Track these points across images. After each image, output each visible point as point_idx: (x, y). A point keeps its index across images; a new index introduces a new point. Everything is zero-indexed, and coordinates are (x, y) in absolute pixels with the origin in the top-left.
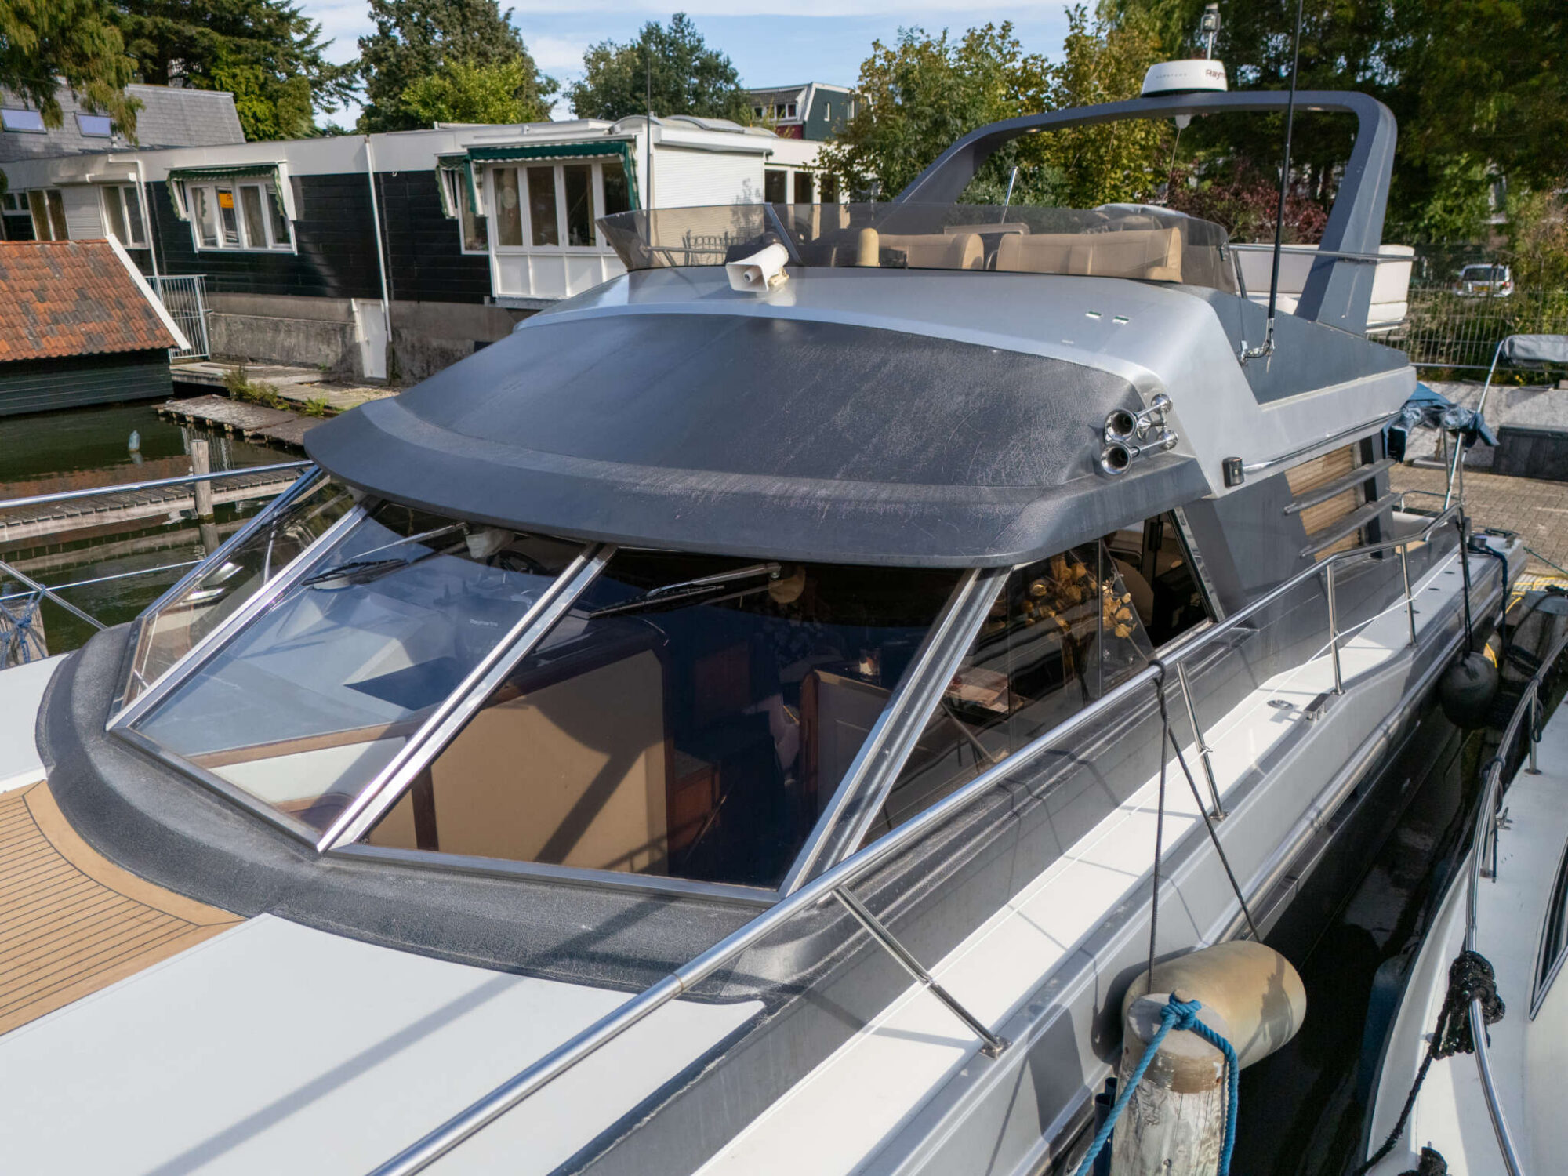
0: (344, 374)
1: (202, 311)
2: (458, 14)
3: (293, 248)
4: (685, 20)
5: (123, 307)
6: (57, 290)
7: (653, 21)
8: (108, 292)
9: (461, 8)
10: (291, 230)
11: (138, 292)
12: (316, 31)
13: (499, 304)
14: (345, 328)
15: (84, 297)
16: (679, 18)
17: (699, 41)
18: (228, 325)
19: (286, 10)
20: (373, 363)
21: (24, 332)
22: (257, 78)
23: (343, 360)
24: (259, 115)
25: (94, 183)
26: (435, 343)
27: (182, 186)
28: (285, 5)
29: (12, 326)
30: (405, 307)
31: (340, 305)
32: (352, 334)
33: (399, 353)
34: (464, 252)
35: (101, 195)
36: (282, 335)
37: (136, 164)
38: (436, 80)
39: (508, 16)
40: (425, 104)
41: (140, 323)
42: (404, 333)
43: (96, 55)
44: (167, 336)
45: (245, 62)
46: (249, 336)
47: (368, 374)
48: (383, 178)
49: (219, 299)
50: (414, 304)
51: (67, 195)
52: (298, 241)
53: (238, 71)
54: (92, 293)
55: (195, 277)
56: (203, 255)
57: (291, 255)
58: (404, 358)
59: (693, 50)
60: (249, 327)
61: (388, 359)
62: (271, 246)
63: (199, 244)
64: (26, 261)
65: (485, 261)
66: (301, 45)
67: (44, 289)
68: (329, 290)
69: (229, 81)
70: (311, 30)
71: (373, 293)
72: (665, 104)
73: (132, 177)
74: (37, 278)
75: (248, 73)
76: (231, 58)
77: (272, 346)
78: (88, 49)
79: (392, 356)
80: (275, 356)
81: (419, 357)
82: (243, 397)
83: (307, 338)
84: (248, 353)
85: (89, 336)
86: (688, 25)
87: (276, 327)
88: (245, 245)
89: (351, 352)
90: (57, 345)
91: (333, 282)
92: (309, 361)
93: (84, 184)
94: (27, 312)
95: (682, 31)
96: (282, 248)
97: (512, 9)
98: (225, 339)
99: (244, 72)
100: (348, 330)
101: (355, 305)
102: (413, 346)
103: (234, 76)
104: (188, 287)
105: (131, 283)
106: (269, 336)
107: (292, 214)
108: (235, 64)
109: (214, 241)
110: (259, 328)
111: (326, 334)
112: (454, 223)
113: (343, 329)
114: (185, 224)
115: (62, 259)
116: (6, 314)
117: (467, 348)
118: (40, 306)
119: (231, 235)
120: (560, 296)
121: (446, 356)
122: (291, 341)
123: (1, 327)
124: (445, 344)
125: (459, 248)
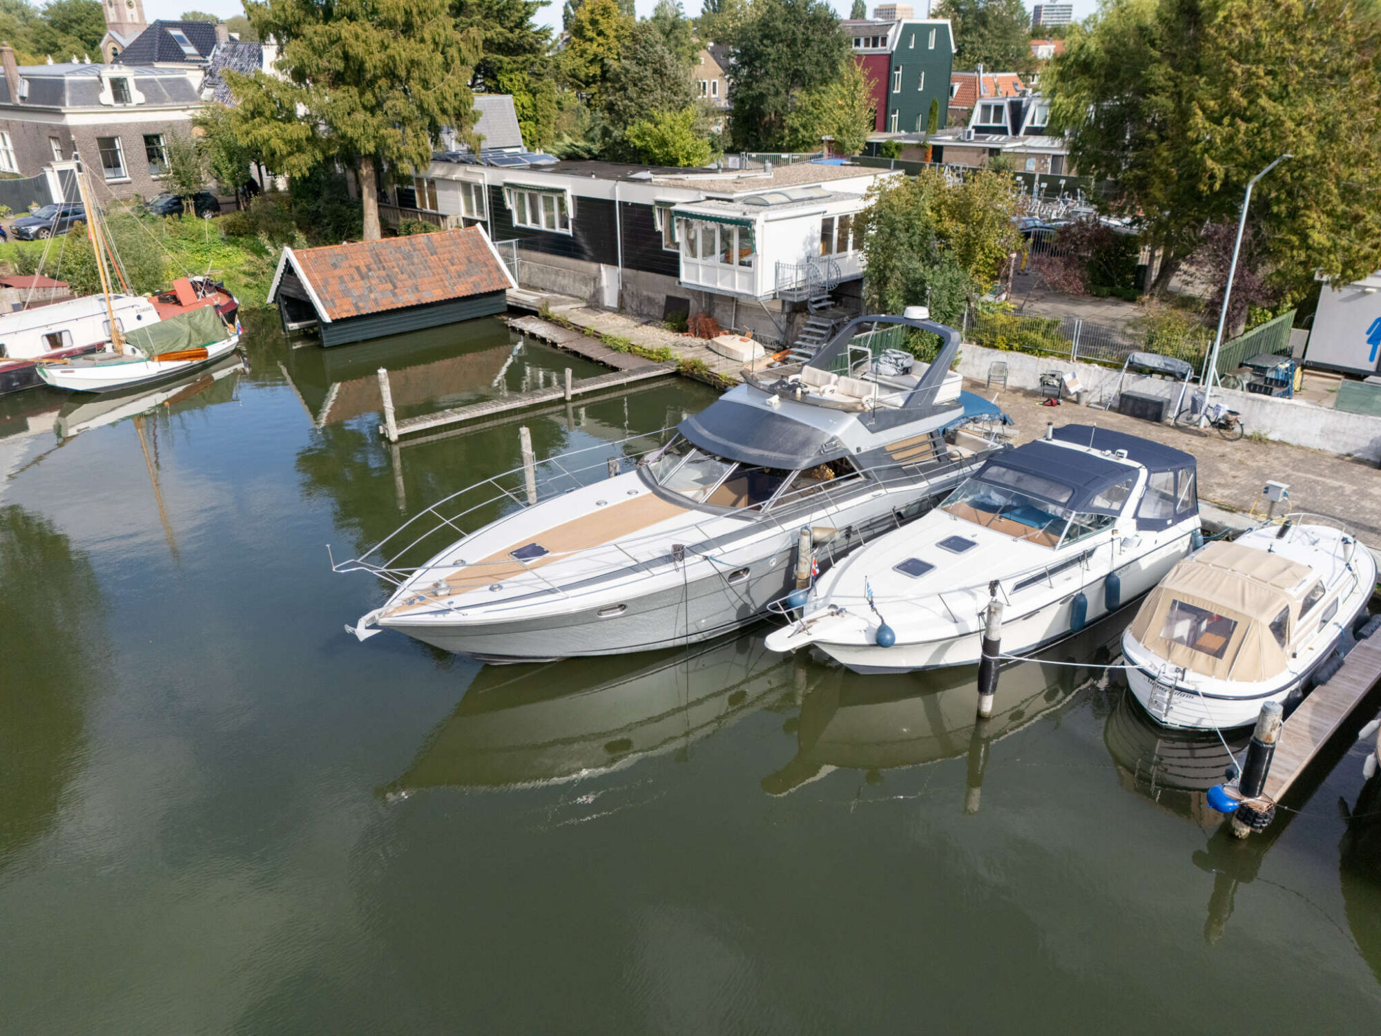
0: (595, 304)
1: (516, 259)
2: (660, 81)
3: (570, 232)
5: (487, 266)
6: (458, 258)
8: (480, 257)
10: (570, 223)
11: (493, 256)
13: (683, 286)
14: (596, 279)
15: (470, 261)
18: (530, 268)
20: (610, 299)
21: (447, 283)
23: (594, 295)
24: (525, 105)
25: (457, 181)
26: (645, 293)
27: (509, 191)
29: (442, 280)
30: (629, 272)
31: (594, 266)
32: (600, 282)
33: (625, 296)
34: (664, 249)
35: (460, 187)
36: (560, 278)
37: (483, 174)
41: (495, 275)
42: (629, 286)
44: (505, 278)
45: (518, 70)
46: (541, 276)
47: (605, 303)
48: (624, 205)
49: (525, 253)
50: (635, 271)
52: (573, 229)
54: (473, 258)
55: (513, 241)
56: (518, 228)
57: (568, 237)
58: (628, 299)
60: (542, 271)
61: (619, 298)
62: (558, 230)
63: (516, 222)
64: (444, 243)
65: (677, 256)
67: (453, 258)
68: (586, 257)
69: (509, 83)
71: (615, 263)
72: (785, 49)
73: (481, 181)
74: (450, 252)
75: (519, 78)
76: (509, 68)
77: (554, 283)
79: (621, 297)
80: (555, 289)
81: (636, 299)
82: (547, 319)
83: (574, 282)
84: (540, 285)
85: (473, 283)
87: (557, 273)
88: (543, 226)
89: (598, 292)
90: (462, 290)
91: (590, 253)
92: (575, 294)
93: (452, 181)
94: (447, 272)
96: (564, 231)
98: (527, 276)
100: (598, 280)
101: (603, 267)
102: (633, 293)
103: (511, 80)
104: (510, 245)
105: (489, 252)
106: (553, 277)
107: (571, 215)
108: (511, 71)
109: (524, 222)
110: (547, 272)
111: (585, 281)
112: (660, 233)
113: (595, 279)
114: (510, 211)
115: (459, 240)
116: (439, 274)
117: (661, 298)
118: (452, 268)
119: (535, 219)
120: (714, 286)
121: (650, 300)
122: (565, 282)
123: (437, 281)
124: (650, 294)
125: (662, 246)
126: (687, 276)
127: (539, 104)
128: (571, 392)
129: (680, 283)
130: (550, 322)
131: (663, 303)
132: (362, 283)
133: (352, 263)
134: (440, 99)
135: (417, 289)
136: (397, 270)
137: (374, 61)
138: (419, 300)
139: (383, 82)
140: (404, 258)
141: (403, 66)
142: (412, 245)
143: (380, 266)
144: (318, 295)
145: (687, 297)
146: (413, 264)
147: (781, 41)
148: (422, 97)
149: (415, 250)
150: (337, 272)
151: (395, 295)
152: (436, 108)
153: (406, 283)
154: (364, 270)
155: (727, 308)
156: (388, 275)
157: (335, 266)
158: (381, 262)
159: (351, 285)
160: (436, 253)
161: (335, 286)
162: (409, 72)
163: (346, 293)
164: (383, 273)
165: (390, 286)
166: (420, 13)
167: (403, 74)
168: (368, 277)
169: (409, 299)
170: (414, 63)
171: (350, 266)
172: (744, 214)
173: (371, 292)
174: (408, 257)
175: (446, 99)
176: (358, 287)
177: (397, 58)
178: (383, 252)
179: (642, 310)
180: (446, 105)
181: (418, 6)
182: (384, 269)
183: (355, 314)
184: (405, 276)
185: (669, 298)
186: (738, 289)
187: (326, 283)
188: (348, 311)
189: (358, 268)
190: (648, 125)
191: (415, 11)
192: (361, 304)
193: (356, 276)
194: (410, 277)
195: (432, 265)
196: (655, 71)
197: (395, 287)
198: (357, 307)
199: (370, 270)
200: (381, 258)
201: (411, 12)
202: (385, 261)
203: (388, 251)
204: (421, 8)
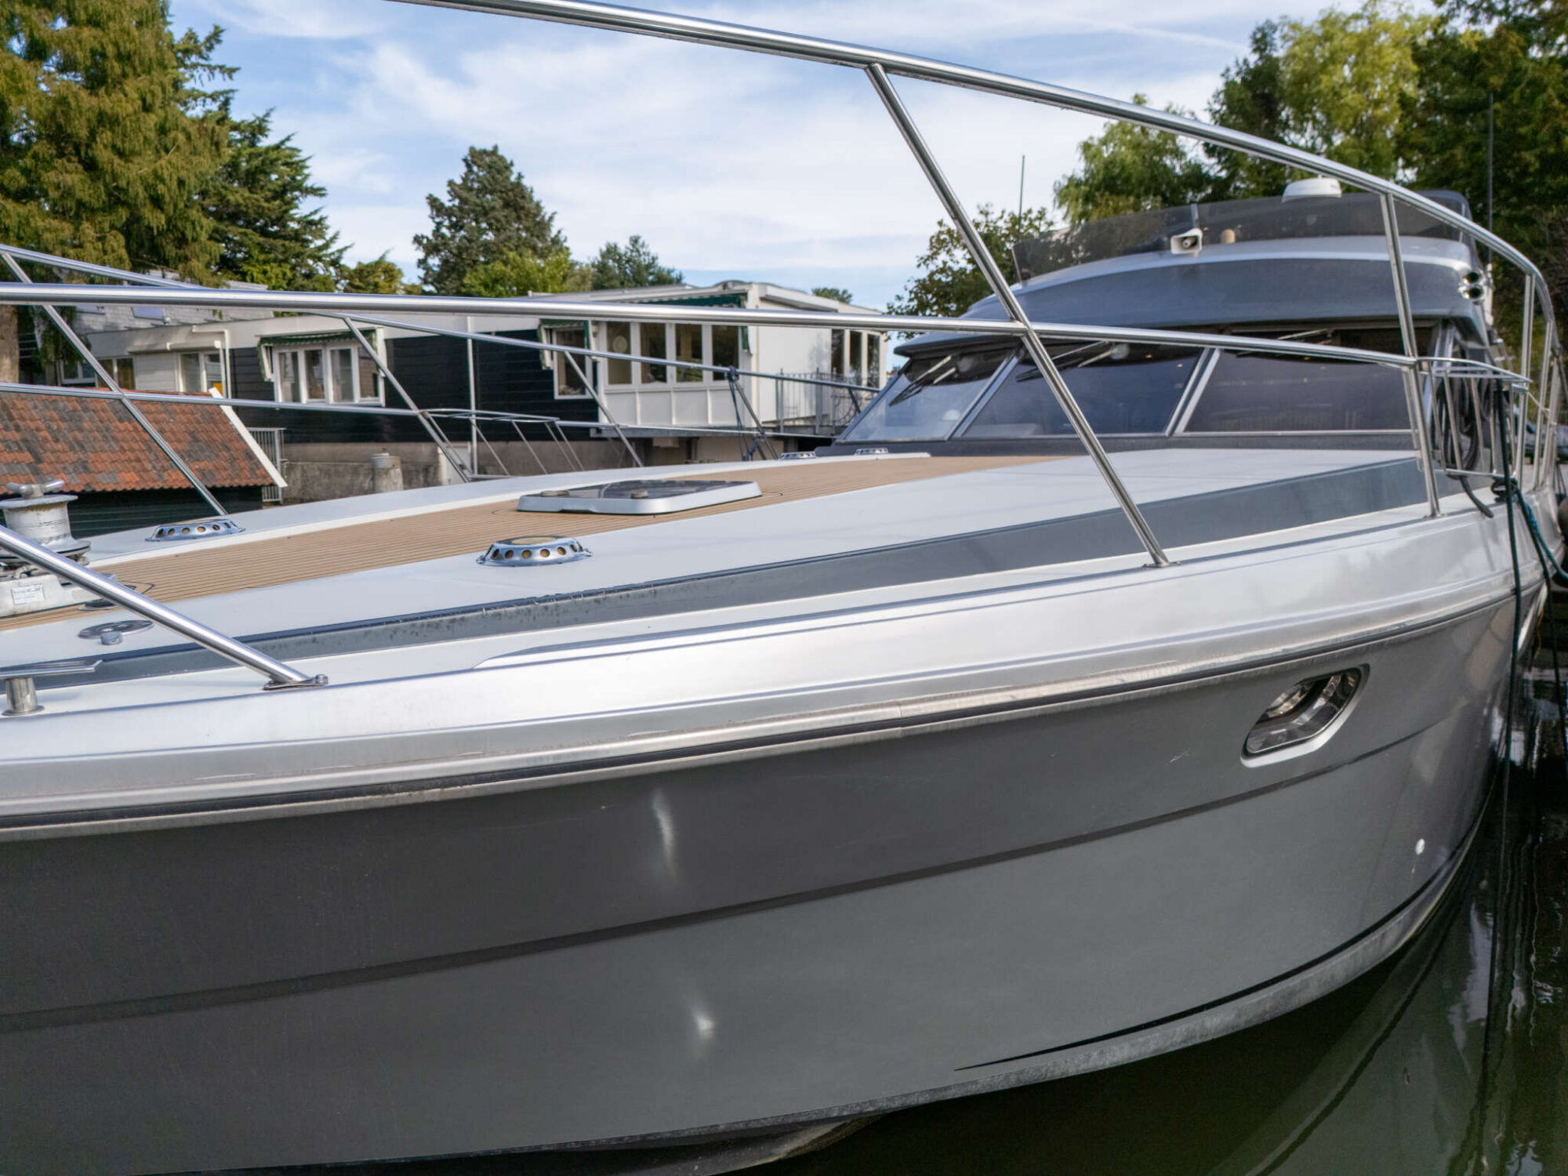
1: (279, 460)
3: (381, 401)
4: (641, 241)
5: (228, 449)
6: (174, 433)
7: (612, 241)
8: (214, 436)
9: (516, 210)
10: (381, 385)
11: (240, 438)
12: (334, 238)
14: (429, 468)
15: (196, 440)
16: (635, 241)
17: (653, 259)
18: (304, 472)
19: (316, 217)
21: (149, 466)
22: (284, 274)
25: (174, 351)
27: (270, 350)
28: (315, 212)
29: (138, 460)
30: (494, 447)
31: (426, 448)
34: (557, 397)
35: (178, 360)
37: (223, 333)
38: (498, 266)
39: (551, 218)
40: (486, 286)
41: (242, 464)
43: (194, 240)
44: (266, 475)
45: (275, 260)
46: (326, 481)
49: (296, 449)
50: (502, 446)
51: (138, 363)
52: (387, 395)
53: (268, 268)
54: (202, 436)
55: (276, 430)
56: (285, 411)
59: (649, 266)
60: (328, 473)
62: (359, 405)
63: (280, 402)
64: (145, 407)
65: (593, 403)
66: (320, 249)
69: (260, 276)
70: (328, 237)
71: (465, 437)
73: (218, 344)
74: (158, 421)
75: (277, 270)
76: (262, 257)
78: (189, 234)
85: (202, 472)
86: (643, 245)
87: (356, 472)
88: (331, 403)
90: (177, 478)
93: (165, 352)
94: (151, 449)
95: (638, 251)
96: (369, 402)
97: (555, 213)
98: (300, 485)
99: (274, 270)
100: (432, 470)
101: (442, 447)
103: (265, 272)
104: (270, 437)
105: (232, 430)
106: (348, 480)
107: (383, 371)
108: (265, 262)
109: (297, 398)
110: (337, 473)
111: (408, 477)
112: (550, 373)
113: (427, 471)
114: (270, 384)
116: (132, 450)
119: (317, 392)
123: (129, 461)
125: (552, 394)
129: (599, 430)
134: (151, 181)
135: (85, 468)
136: (45, 433)
138: (88, 485)
140: (62, 419)
141: (83, 119)
143: (11, 425)
146: (81, 430)
148: (118, 169)
149: (86, 410)
151: (37, 471)
152: (142, 194)
153: (63, 455)
156: (25, 441)
158: (11, 418)
160: (129, 420)
162: (93, 134)
165: (27, 457)
167: (84, 133)
170: (105, 120)
174: (70, 418)
175: (162, 181)
177: (73, 104)
178: (19, 405)
180: (161, 189)
181: (116, 44)
182: (17, 428)
184: (59, 446)
186: (712, 422)
191: (110, 50)
194: (72, 448)
195: (119, 436)
196: (507, 205)
197: (39, 460)
200: (14, 414)
201: (104, 55)
202: (23, 419)
203: (30, 405)
204: (122, 49)
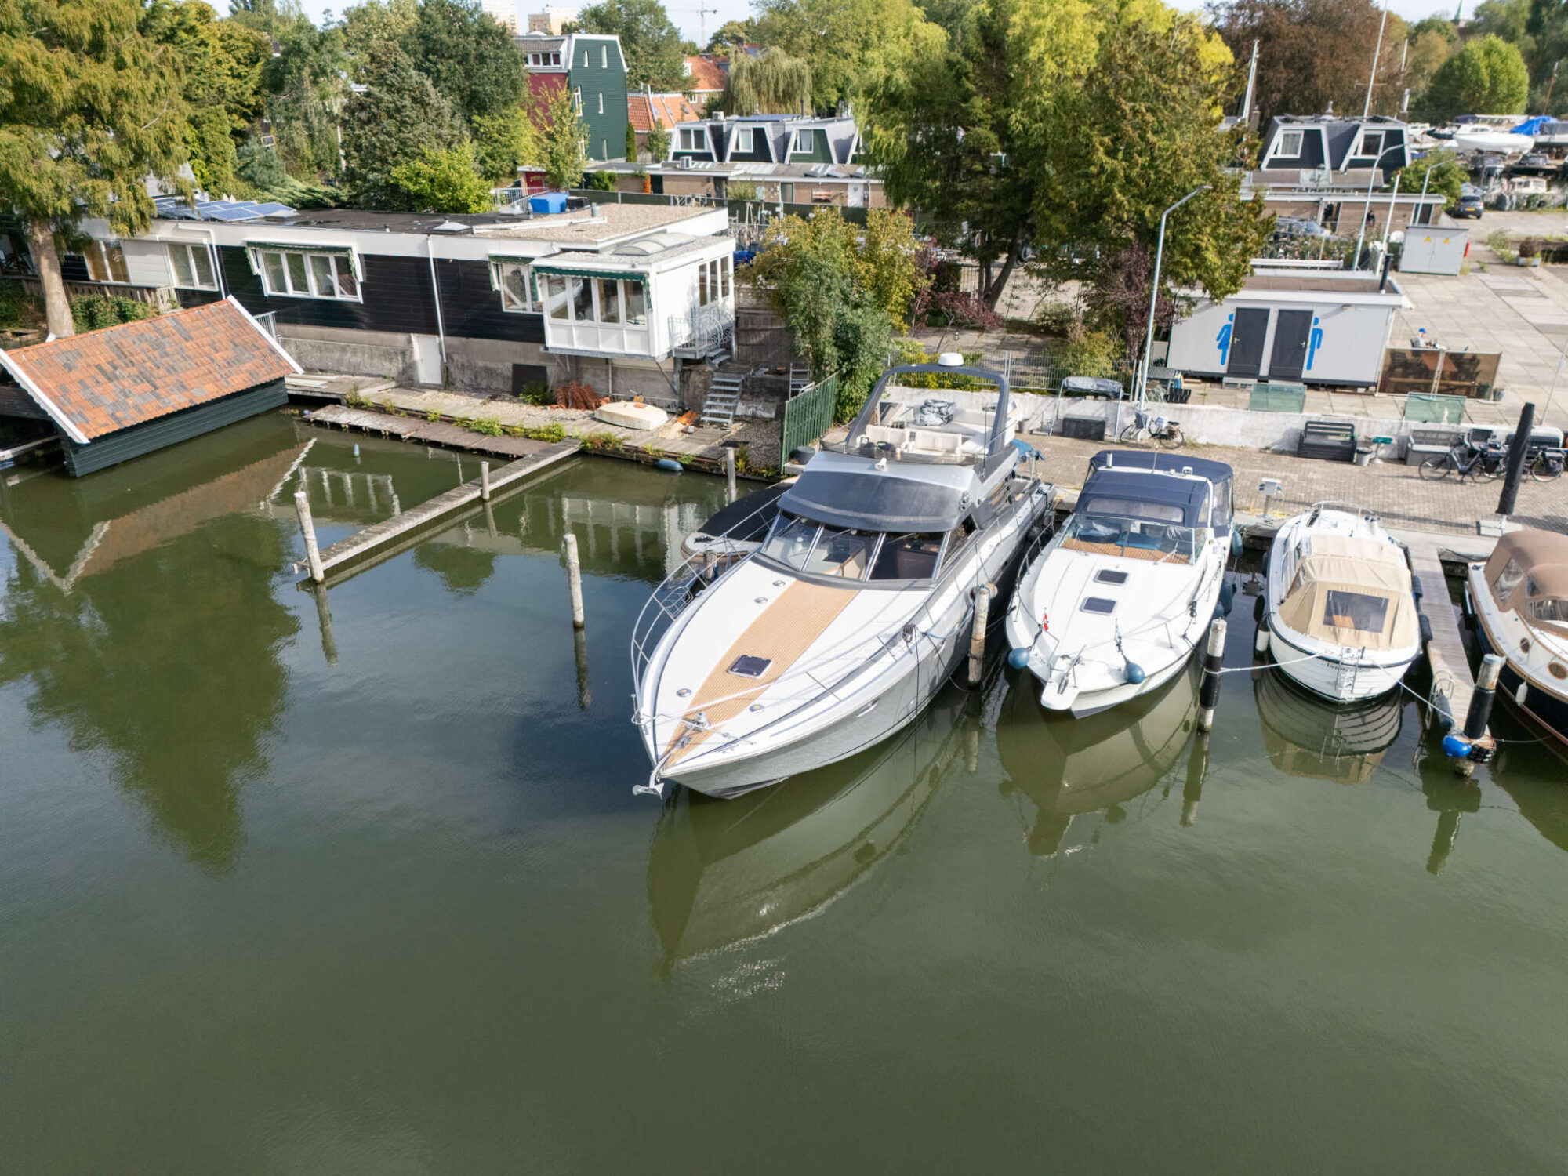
0: (407, 381)
1: (275, 337)
3: (359, 298)
5: (258, 348)
8: (246, 338)
10: (359, 288)
13: (550, 351)
14: (405, 352)
15: (236, 345)
18: (297, 346)
20: (429, 374)
21: (218, 376)
23: (404, 372)
25: (162, 242)
26: (481, 364)
27: (256, 252)
29: (210, 372)
30: (456, 341)
31: (400, 338)
32: (411, 356)
33: (452, 369)
34: (505, 310)
35: (167, 250)
36: (349, 355)
37: (207, 231)
41: (271, 359)
42: (455, 357)
44: (288, 365)
47: (422, 380)
48: (438, 261)
49: (287, 328)
50: (464, 339)
52: (364, 295)
54: (237, 340)
55: (269, 314)
56: (271, 298)
57: (358, 304)
58: (456, 373)
60: (319, 349)
61: (442, 373)
62: (340, 297)
63: (268, 290)
64: (195, 324)
65: (538, 319)
67: (214, 343)
71: (434, 331)
73: (205, 241)
74: (207, 335)
77: (340, 362)
79: (446, 372)
80: (343, 369)
81: (468, 372)
82: (360, 406)
83: (372, 358)
84: (317, 365)
85: (249, 372)
87: (343, 350)
88: (314, 293)
89: (409, 368)
90: (238, 383)
92: (374, 373)
93: (153, 241)
94: (213, 361)
96: (348, 298)
100: (408, 353)
101: (414, 337)
102: (463, 365)
104: (270, 318)
105: (255, 330)
106: (337, 355)
107: (360, 277)
109: (283, 289)
110: (327, 349)
111: (388, 355)
112: (498, 293)
113: (403, 353)
114: (258, 277)
115: (213, 319)
116: (203, 365)
117: (506, 368)
118: (218, 356)
119: (301, 284)
120: (596, 349)
121: (490, 372)
122: (357, 359)
123: (205, 374)
124: (489, 364)
125: (501, 308)
126: (554, 340)
127: (208, 138)
128: (490, 487)
129: (546, 349)
130: (365, 409)
131: (509, 373)
132: (111, 385)
133: (89, 360)
135: (182, 387)
136: (149, 364)
137: (63, 93)
138: (191, 401)
139: (75, 119)
140: (155, 349)
141: (106, 98)
142: (158, 330)
143: (127, 361)
144: (59, 408)
145: (543, 363)
146: (167, 355)
147: (451, 57)
149: (163, 337)
150: (75, 375)
151: (158, 397)
153: (166, 380)
154: (108, 368)
155: (598, 372)
156: (141, 373)
157: (69, 368)
158: (126, 356)
159: (98, 390)
160: (192, 339)
161: (77, 394)
162: (113, 106)
163: (96, 402)
164: (133, 370)
165: (147, 387)
166: (112, 28)
167: (107, 108)
168: (117, 378)
169: (177, 401)
171: (89, 366)
172: (633, 266)
173: (127, 396)
174: (158, 346)
176: (108, 393)
177: (100, 87)
178: (125, 343)
179: (478, 384)
181: (110, 20)
182: (133, 364)
183: (116, 428)
184: (162, 372)
185: (517, 368)
186: (628, 350)
187: (65, 391)
188: (106, 425)
189: (99, 367)
190: (418, 164)
191: (107, 25)
192: (119, 414)
193: (101, 378)
194: (169, 371)
195: (190, 353)
197: (156, 388)
198: (117, 419)
199: (115, 368)
200: (124, 350)
201: (101, 28)
202: (131, 354)
203: (130, 340)
204: (114, 23)
